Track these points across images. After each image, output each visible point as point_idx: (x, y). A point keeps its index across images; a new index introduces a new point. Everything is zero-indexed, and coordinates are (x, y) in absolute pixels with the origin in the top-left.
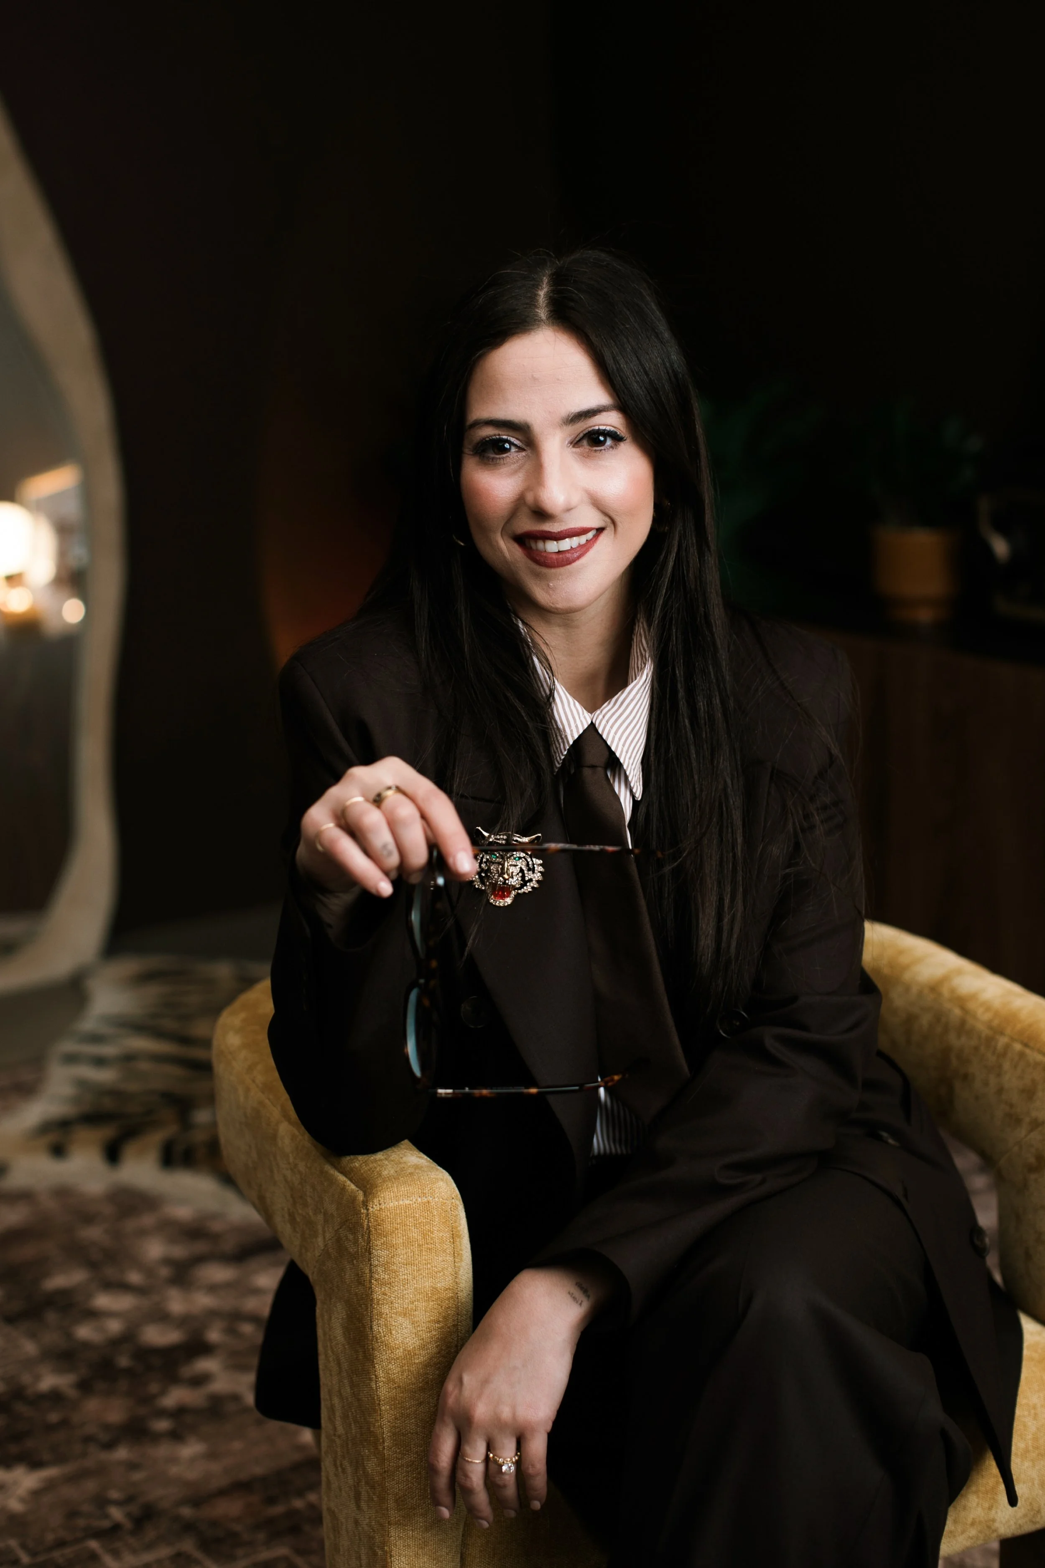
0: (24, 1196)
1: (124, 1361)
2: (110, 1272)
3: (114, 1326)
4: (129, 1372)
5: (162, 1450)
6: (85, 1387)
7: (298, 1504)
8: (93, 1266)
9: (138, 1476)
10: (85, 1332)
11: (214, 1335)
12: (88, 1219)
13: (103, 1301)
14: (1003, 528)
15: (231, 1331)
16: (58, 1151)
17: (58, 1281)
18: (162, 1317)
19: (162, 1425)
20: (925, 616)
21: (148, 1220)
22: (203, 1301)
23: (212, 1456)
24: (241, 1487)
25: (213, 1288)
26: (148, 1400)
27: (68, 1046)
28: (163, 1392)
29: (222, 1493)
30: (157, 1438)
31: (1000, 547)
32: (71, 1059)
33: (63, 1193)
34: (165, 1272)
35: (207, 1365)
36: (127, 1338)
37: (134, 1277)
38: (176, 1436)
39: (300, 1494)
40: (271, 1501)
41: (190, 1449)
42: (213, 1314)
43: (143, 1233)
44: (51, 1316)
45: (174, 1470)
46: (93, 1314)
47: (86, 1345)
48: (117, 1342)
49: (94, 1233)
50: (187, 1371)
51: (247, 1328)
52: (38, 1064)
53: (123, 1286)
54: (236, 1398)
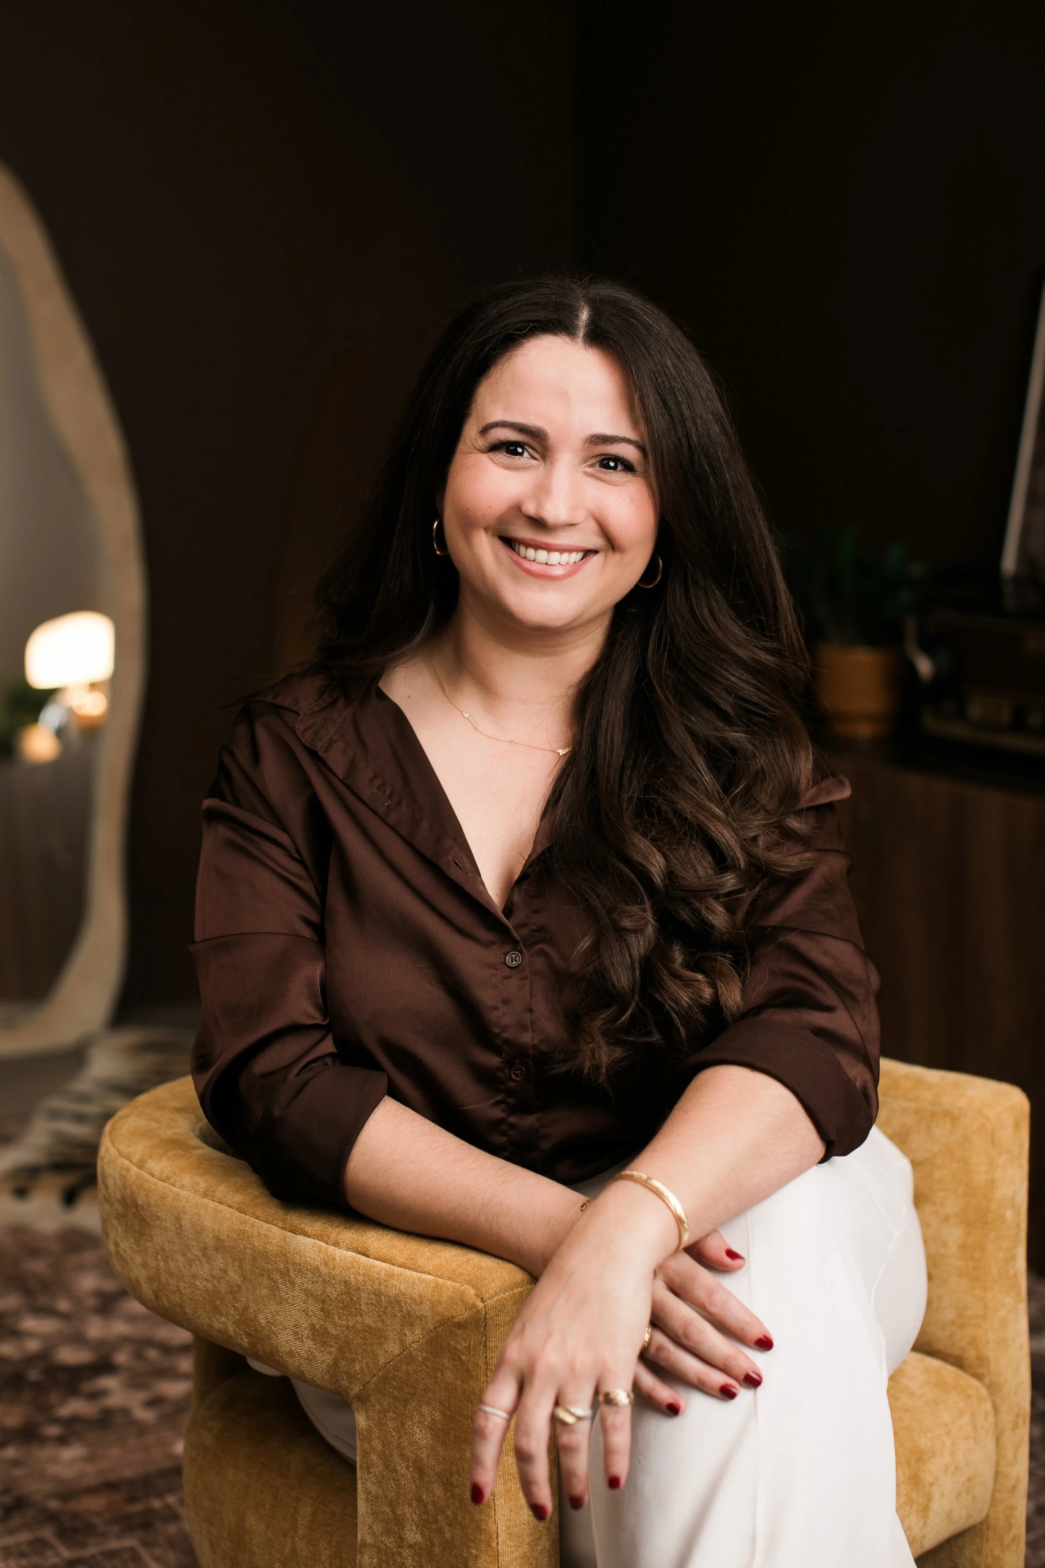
1: (34, 1375)
2: (42, 1300)
3: (33, 1346)
4: (36, 1386)
5: (45, 1453)
7: (156, 1504)
8: (28, 1292)
9: (18, 1472)
11: (122, 1358)
12: (34, 1251)
13: (30, 1323)
14: (928, 649)
15: (139, 1356)
16: (21, 1193)
18: (78, 1339)
19: (53, 1431)
20: (864, 731)
21: (89, 1257)
22: (119, 1328)
23: (90, 1459)
24: (109, 1486)
25: (132, 1319)
26: (45, 1410)
27: (57, 1103)
28: (62, 1403)
29: (91, 1490)
30: (43, 1441)
31: (924, 666)
32: (55, 1115)
33: (19, 1231)
34: (92, 1302)
35: (109, 1382)
36: (43, 1357)
37: (64, 1305)
38: (63, 1441)
39: (160, 1495)
40: (132, 1499)
41: (73, 1453)
42: (125, 1340)
43: (82, 1268)
45: (53, 1469)
46: (16, 1334)
48: (30, 1360)
49: (38, 1266)
50: (89, 1386)
51: (153, 1354)
52: (24, 1119)
53: (51, 1312)
54: (125, 1412)
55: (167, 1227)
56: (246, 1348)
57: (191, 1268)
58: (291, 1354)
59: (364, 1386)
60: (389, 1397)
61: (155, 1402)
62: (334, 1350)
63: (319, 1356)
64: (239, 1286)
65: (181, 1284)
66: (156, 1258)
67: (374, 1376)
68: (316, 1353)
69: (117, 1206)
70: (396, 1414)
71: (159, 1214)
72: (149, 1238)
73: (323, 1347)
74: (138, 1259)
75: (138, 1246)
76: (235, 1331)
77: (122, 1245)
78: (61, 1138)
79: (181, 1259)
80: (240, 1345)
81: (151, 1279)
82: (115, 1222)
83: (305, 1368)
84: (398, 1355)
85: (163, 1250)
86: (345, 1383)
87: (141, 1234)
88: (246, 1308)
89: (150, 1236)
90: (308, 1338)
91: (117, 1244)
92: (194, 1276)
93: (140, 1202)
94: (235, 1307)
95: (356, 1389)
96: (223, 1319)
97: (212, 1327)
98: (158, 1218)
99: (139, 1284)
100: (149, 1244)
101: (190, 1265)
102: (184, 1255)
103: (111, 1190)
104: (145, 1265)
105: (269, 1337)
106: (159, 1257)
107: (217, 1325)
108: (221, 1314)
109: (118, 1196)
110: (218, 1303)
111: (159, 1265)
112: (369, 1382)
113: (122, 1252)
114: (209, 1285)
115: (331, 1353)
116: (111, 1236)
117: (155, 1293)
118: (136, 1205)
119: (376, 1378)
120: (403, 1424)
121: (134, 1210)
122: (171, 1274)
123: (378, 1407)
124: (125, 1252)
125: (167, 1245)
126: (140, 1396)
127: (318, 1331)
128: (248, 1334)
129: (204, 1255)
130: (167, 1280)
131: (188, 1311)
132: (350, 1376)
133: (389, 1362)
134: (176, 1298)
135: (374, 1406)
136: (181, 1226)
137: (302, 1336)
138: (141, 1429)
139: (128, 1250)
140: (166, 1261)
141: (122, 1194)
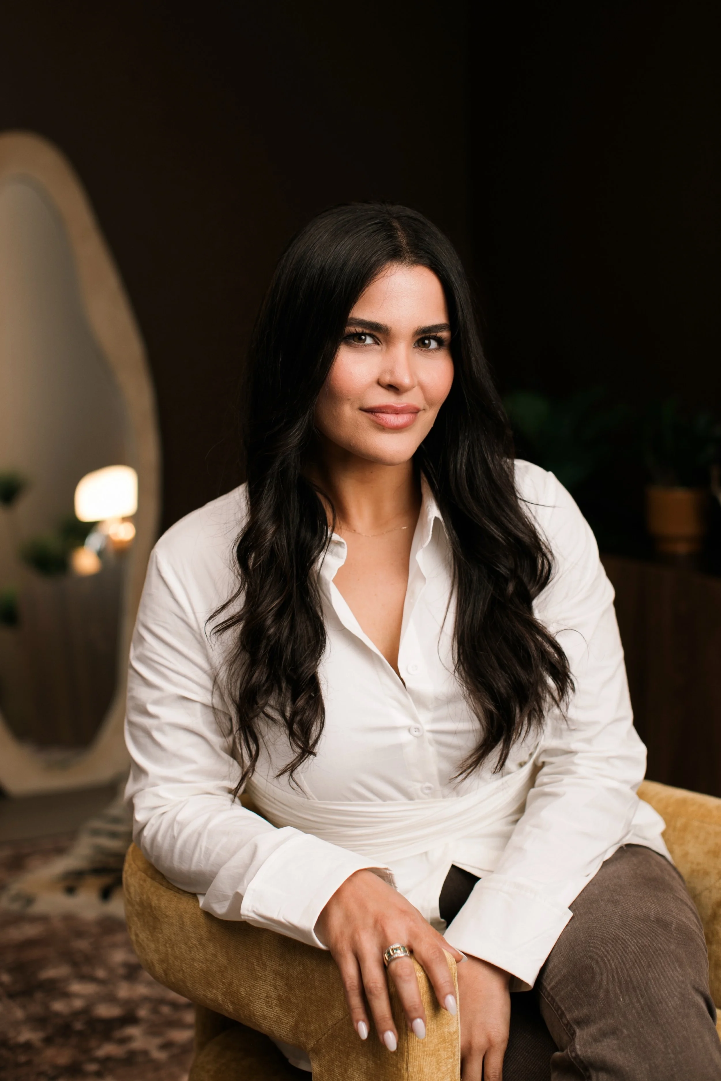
0: (43, 919)
1: (78, 1026)
2: (86, 969)
3: (78, 1004)
4: (80, 1034)
6: (48, 1041)
8: (75, 964)
10: (59, 1006)
11: (143, 1013)
12: (79, 933)
13: (76, 987)
15: (155, 1011)
16: (70, 890)
17: (50, 973)
18: (111, 999)
19: (92, 1067)
20: (682, 549)
21: (119, 938)
22: (142, 990)
26: (87, 1051)
27: (97, 824)
28: (99, 1047)
30: (85, 1075)
32: (96, 833)
33: (69, 918)
34: (121, 971)
35: (133, 1031)
36: (86, 1012)
37: (101, 973)
38: (100, 1075)
42: (146, 999)
43: (114, 946)
44: (39, 996)
46: (66, 995)
47: (57, 1014)
48: (76, 1014)
49: (82, 945)
50: (118, 1034)
51: (166, 1010)
52: (73, 835)
53: (92, 979)
54: (145, 1053)
55: (173, 923)
56: (231, 1012)
57: (191, 953)
58: (264, 1017)
59: (317, 1042)
60: (336, 1050)
61: (167, 1046)
62: (295, 1015)
63: (284, 1019)
64: (226, 967)
65: (184, 965)
66: (165, 945)
67: (325, 1034)
68: (282, 1017)
69: (137, 907)
70: (340, 1062)
71: (167, 914)
72: (160, 931)
73: (287, 1012)
74: (152, 946)
75: (152, 937)
76: (223, 1000)
77: (140, 936)
78: (100, 850)
79: (183, 946)
80: (227, 1010)
81: (162, 961)
82: (135, 919)
83: (274, 1028)
84: (342, 1019)
85: (171, 940)
86: (303, 1039)
87: (155, 928)
88: (231, 984)
89: (161, 930)
90: (276, 1005)
91: (137, 935)
92: (193, 959)
93: (153, 905)
94: (223, 983)
95: (311, 1044)
96: (214, 991)
97: (207, 997)
98: (167, 916)
99: (153, 965)
100: (160, 936)
101: (190, 951)
102: (186, 944)
103: (133, 895)
104: (157, 951)
105: (248, 1005)
106: (168, 945)
107: (210, 996)
108: (213, 988)
109: (138, 900)
110: (210, 979)
111: (167, 951)
112: (321, 1038)
113: (141, 941)
114: (204, 966)
115: (293, 1017)
116: (133, 929)
117: (165, 971)
118: (150, 906)
119: (326, 1036)
120: (346, 1070)
121: (149, 910)
122: (176, 958)
123: (327, 1058)
124: (143, 941)
125: (173, 937)
126: (157, 1041)
127: (283, 1000)
128: (232, 1003)
129: (200, 944)
130: (173, 962)
131: (189, 985)
132: (307, 1034)
133: (335, 1024)
134: (180, 976)
135: (324, 1057)
136: (183, 922)
137: (272, 1004)
138: (157, 1066)
139: (145, 939)
140: (172, 948)
141: (141, 898)
